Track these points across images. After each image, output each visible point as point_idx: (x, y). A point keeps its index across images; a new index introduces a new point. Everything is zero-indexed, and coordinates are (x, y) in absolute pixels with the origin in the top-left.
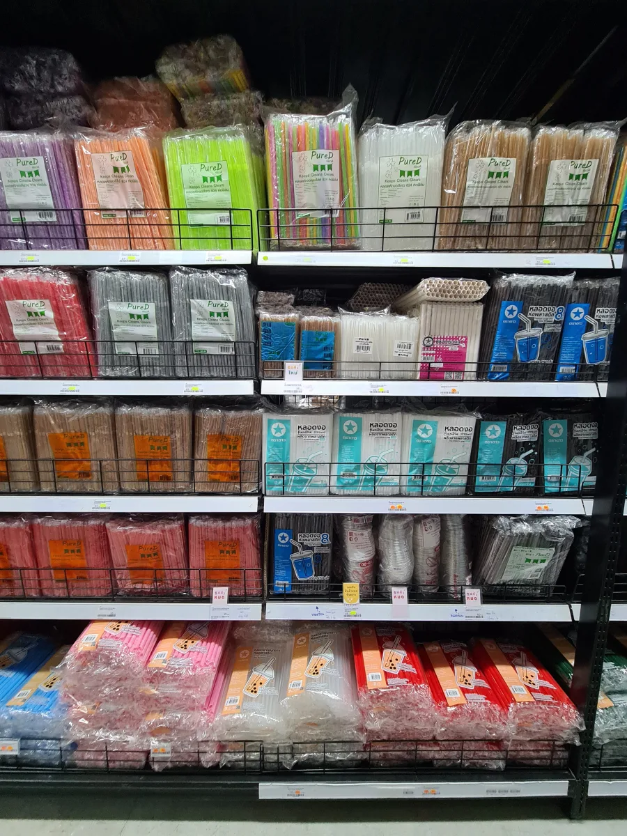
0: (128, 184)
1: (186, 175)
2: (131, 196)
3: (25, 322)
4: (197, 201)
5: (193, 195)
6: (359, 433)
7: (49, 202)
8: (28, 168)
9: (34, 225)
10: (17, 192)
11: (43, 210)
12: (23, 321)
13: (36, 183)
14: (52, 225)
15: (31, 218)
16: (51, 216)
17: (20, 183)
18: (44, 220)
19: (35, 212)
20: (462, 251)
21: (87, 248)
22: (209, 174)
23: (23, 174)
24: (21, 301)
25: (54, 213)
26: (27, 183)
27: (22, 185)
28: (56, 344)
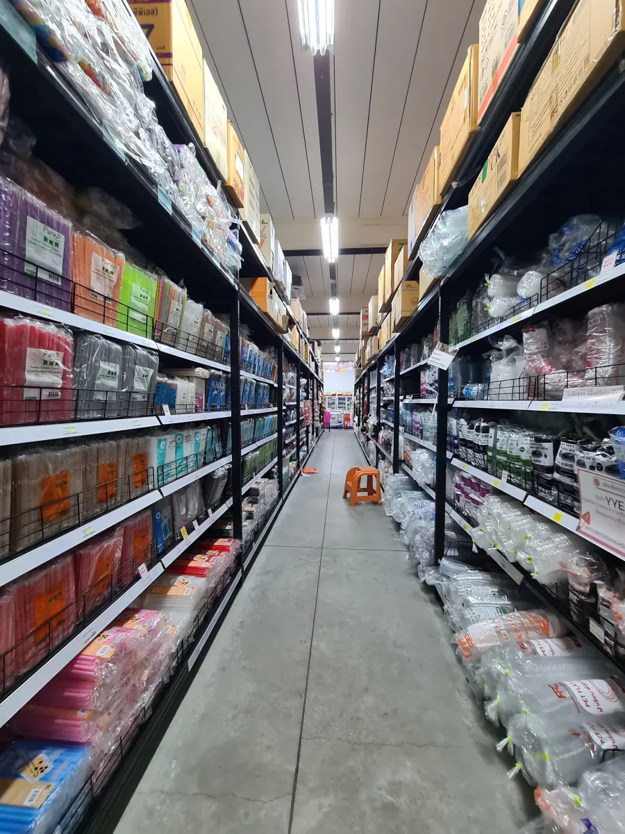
0: (107, 280)
1: (134, 290)
2: (108, 289)
3: (38, 370)
4: (136, 305)
5: (135, 301)
6: (182, 443)
7: (60, 270)
8: (50, 237)
9: (41, 281)
10: (36, 250)
11: (52, 273)
12: (36, 368)
13: (54, 251)
14: (56, 286)
15: (43, 275)
16: (58, 280)
17: (40, 244)
18: (51, 280)
19: (46, 272)
20: (199, 356)
21: (72, 312)
22: (144, 294)
23: (46, 239)
24: (43, 351)
25: (60, 279)
26: (47, 247)
27: (43, 247)
28: (55, 391)
